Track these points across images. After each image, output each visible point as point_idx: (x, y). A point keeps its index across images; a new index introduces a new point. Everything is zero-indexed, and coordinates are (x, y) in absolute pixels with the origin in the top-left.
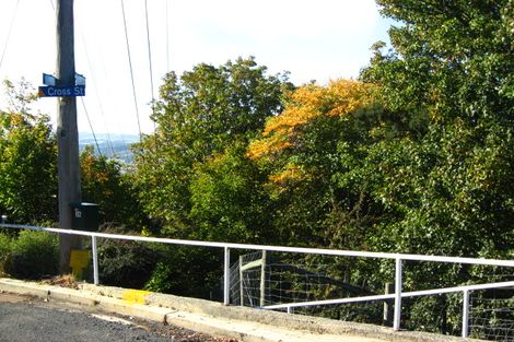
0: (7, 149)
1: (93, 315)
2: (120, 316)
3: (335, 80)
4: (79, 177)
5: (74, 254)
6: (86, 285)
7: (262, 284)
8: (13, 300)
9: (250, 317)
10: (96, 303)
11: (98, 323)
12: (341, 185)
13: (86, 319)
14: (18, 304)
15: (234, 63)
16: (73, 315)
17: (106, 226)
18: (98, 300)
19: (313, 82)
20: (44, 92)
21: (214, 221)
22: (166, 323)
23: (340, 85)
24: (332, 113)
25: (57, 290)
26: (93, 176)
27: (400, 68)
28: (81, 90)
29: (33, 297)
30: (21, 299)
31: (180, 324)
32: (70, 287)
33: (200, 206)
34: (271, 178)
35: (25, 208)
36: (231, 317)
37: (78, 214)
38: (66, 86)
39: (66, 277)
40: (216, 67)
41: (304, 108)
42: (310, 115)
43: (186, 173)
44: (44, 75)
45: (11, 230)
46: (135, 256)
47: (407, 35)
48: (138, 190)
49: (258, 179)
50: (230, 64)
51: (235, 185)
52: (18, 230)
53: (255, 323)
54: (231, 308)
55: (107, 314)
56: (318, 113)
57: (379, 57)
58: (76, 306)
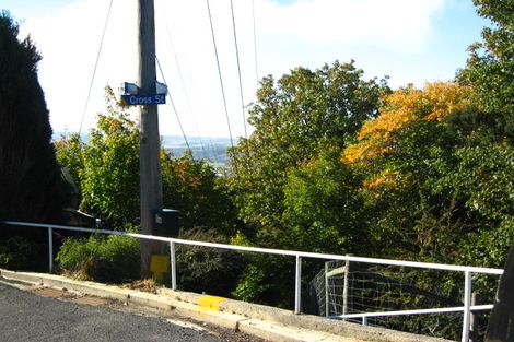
0: (105, 153)
1: (168, 320)
2: (195, 322)
4: (161, 184)
5: (155, 259)
6: (164, 290)
7: (345, 291)
8: (94, 303)
9: (319, 327)
10: (173, 308)
11: (171, 328)
12: (434, 191)
13: (160, 324)
14: (100, 307)
15: (331, 66)
16: (148, 319)
17: (196, 231)
18: (174, 305)
19: (411, 85)
20: (127, 101)
21: (306, 225)
22: (237, 330)
23: (439, 88)
24: (429, 117)
25: (137, 294)
26: (187, 180)
27: (495, 70)
28: (162, 98)
29: (113, 301)
30: (102, 302)
31: (251, 331)
32: (149, 291)
33: (292, 210)
34: (365, 183)
35: (120, 212)
36: (302, 326)
37: (159, 220)
39: (145, 282)
40: (313, 71)
41: (400, 112)
42: (406, 119)
43: (281, 176)
44: (126, 84)
45: (100, 234)
46: (223, 261)
47: (504, 36)
48: (233, 193)
49: (351, 184)
50: (326, 67)
51: (328, 190)
52: (107, 235)
53: (324, 333)
54: (301, 316)
55: (182, 319)
56: (414, 117)
57: (476, 58)
58: (154, 310)
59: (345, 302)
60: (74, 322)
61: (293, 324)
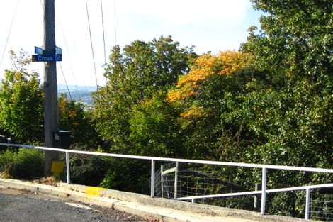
0: (13, 95)
1: (66, 203)
2: (84, 204)
3: (223, 51)
4: (58, 113)
5: (54, 163)
6: (62, 184)
7: (176, 183)
8: (15, 193)
9: (167, 205)
10: (68, 195)
11: (69, 208)
12: (227, 120)
13: (61, 206)
14: (18, 195)
15: (158, 40)
16: (53, 203)
17: (75, 146)
18: (69, 193)
19: (209, 52)
20: (35, 58)
21: (145, 142)
22: (113, 208)
23: (226, 55)
24: (221, 73)
25: (43, 187)
26: (66, 113)
27: (266, 43)
28: (60, 57)
29: (28, 191)
30: (20, 192)
31: (122, 209)
32: (51, 185)
33: (135, 132)
34: (181, 114)
35: (23, 133)
36: (156, 205)
37: (57, 137)
38: (50, 54)
39: (49, 179)
40: (146, 43)
41: (203, 69)
42: (207, 74)
43: (126, 111)
44: (36, 47)
45: (14, 147)
46: (93, 165)
47: (272, 21)
48: (95, 122)
49: (173, 115)
50: (155, 40)
51: (158, 119)
52: (18, 148)
53: (171, 209)
54: (155, 199)
55: (75, 202)
56: (212, 73)
57: (253, 36)
58: (55, 197)
59: (176, 190)
60: (3, 205)
61: (150, 204)
